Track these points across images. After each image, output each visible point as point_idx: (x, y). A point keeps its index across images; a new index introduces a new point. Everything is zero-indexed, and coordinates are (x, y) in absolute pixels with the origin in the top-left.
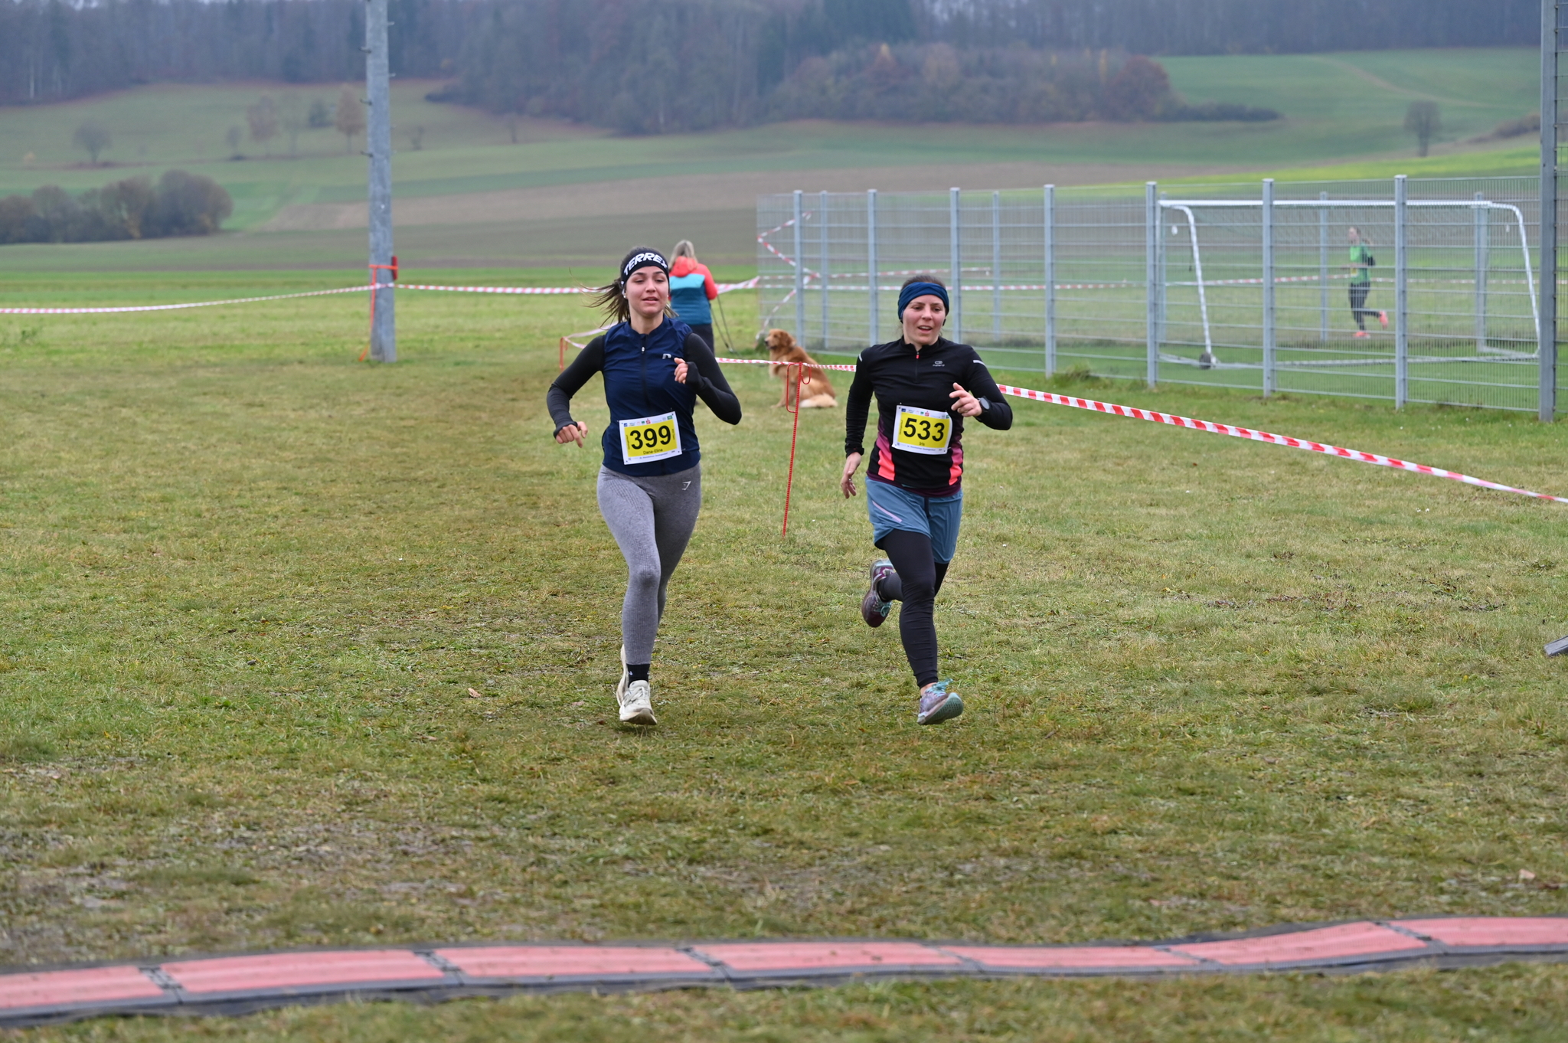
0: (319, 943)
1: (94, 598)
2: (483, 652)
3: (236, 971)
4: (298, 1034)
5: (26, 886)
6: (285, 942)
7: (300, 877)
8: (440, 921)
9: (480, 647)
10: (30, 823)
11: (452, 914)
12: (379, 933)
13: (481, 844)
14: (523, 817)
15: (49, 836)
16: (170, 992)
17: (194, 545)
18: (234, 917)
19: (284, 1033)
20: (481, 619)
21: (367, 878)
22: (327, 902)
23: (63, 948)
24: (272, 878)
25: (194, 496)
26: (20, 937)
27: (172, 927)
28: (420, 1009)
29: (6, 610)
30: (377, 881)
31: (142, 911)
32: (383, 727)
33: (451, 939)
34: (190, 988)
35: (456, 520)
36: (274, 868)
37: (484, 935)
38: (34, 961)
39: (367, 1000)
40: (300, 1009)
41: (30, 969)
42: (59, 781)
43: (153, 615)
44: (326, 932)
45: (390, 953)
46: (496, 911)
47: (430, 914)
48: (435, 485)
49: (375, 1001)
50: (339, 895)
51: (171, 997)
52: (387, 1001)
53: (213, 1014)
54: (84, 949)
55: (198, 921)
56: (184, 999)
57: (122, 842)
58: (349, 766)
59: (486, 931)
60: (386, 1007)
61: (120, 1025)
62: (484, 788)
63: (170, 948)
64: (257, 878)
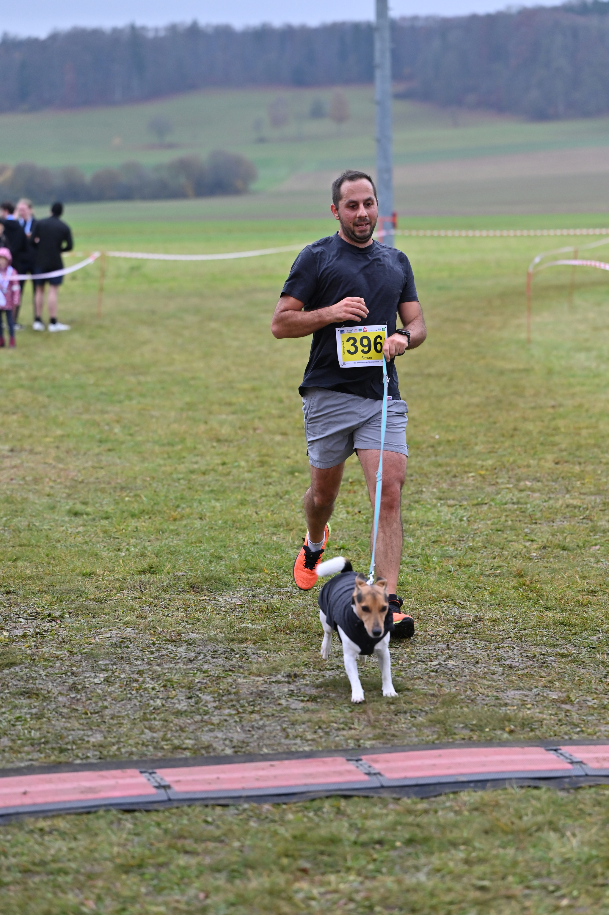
0: (470, 738)
1: (224, 464)
2: (516, 506)
3: (418, 762)
4: (476, 813)
5: (244, 691)
6: (445, 740)
7: (441, 686)
8: (553, 722)
9: (513, 503)
10: (233, 640)
11: (560, 717)
12: (511, 732)
13: (564, 660)
14: (587, 639)
15: (249, 650)
16: (374, 778)
17: (283, 423)
18: (402, 717)
19: (466, 813)
20: (509, 482)
21: (489, 687)
22: (468, 707)
23: (283, 741)
24: (420, 685)
25: (275, 387)
26: (249, 731)
27: (359, 725)
28: (562, 794)
29: (164, 473)
30: (497, 690)
31: (332, 711)
32: (460, 565)
33: (566, 737)
34: (388, 775)
35: (468, 405)
36: (420, 678)
37: (589, 734)
38: (265, 750)
39: (522, 787)
40: (473, 794)
41: (265, 758)
42: (241, 606)
43: (269, 477)
44: (472, 730)
45: (527, 749)
46: (593, 715)
47: (545, 716)
48: (445, 379)
49: (529, 787)
50: (472, 701)
51: (375, 782)
52: (536, 788)
53: (409, 798)
54: (298, 741)
55: (377, 721)
56: (385, 784)
57: (304, 657)
58: (447, 597)
59: (589, 731)
60: (535, 792)
61: (343, 803)
62: (549, 615)
63: (362, 741)
64: (410, 687)
